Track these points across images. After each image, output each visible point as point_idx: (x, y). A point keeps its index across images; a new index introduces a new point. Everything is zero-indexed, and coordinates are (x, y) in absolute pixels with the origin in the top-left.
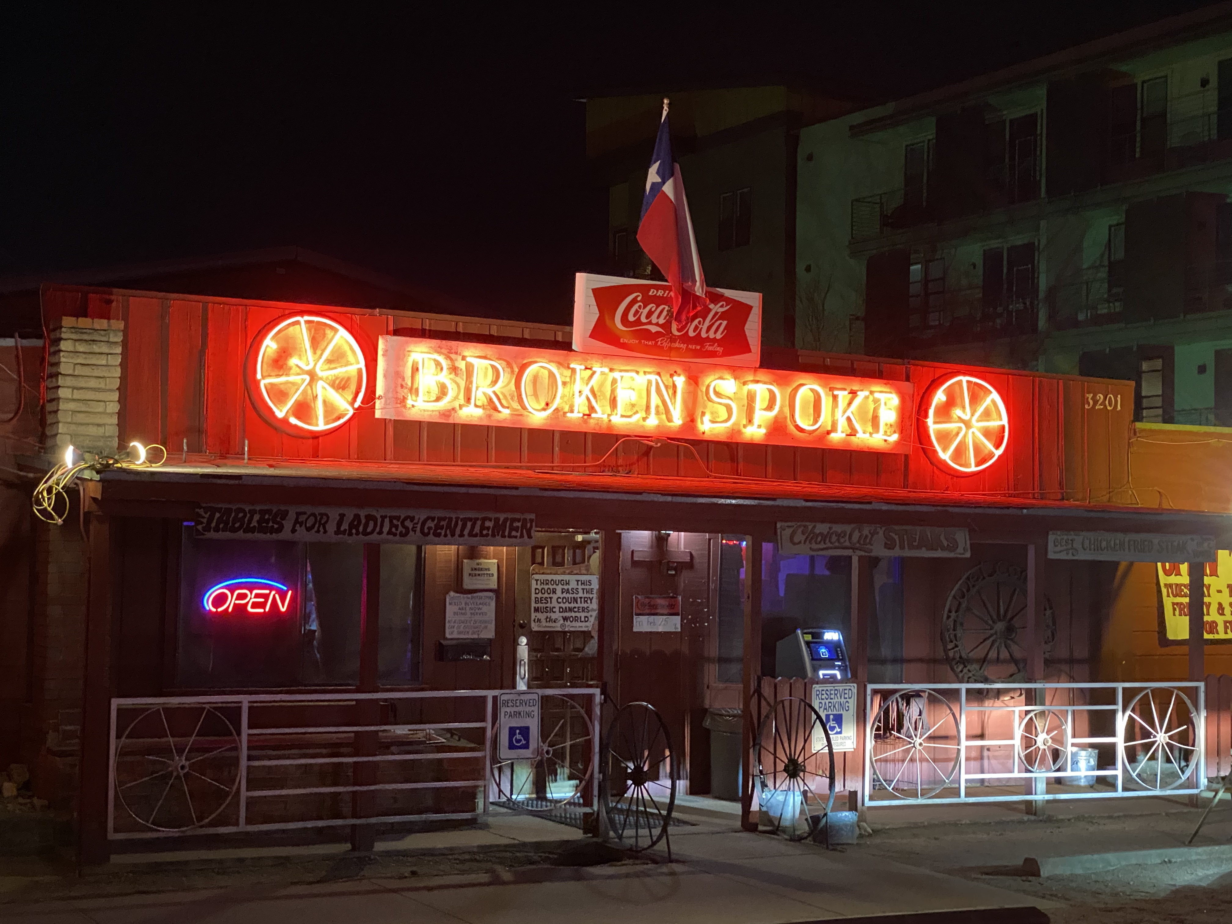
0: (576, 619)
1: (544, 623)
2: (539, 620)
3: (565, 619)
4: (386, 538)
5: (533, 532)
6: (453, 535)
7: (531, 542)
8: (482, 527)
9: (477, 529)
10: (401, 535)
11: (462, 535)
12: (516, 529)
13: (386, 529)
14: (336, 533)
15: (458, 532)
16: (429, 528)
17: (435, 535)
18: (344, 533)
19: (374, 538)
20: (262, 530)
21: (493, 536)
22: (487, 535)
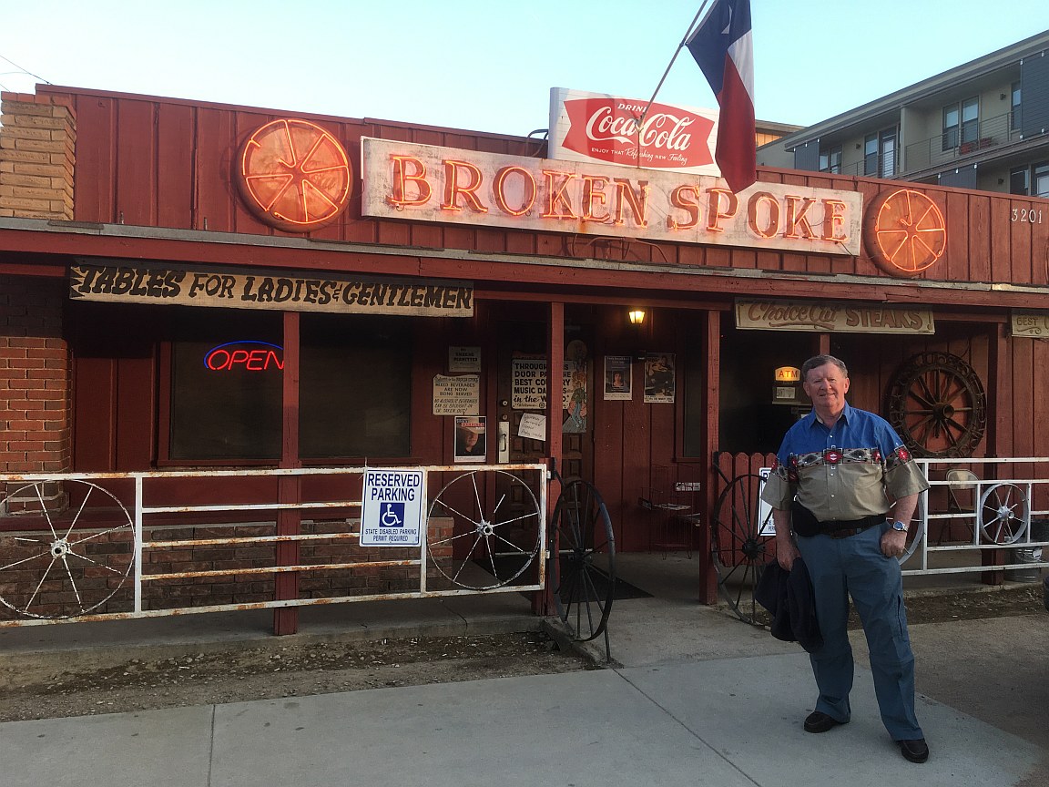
4: (303, 305)
5: (471, 303)
6: (381, 303)
7: (469, 313)
8: (414, 296)
9: (408, 298)
10: (321, 302)
11: (390, 303)
12: (453, 299)
13: (303, 295)
14: (244, 298)
15: (386, 300)
16: (354, 296)
17: (360, 302)
18: (253, 298)
19: (289, 305)
20: (152, 292)
21: (426, 305)
22: (420, 304)
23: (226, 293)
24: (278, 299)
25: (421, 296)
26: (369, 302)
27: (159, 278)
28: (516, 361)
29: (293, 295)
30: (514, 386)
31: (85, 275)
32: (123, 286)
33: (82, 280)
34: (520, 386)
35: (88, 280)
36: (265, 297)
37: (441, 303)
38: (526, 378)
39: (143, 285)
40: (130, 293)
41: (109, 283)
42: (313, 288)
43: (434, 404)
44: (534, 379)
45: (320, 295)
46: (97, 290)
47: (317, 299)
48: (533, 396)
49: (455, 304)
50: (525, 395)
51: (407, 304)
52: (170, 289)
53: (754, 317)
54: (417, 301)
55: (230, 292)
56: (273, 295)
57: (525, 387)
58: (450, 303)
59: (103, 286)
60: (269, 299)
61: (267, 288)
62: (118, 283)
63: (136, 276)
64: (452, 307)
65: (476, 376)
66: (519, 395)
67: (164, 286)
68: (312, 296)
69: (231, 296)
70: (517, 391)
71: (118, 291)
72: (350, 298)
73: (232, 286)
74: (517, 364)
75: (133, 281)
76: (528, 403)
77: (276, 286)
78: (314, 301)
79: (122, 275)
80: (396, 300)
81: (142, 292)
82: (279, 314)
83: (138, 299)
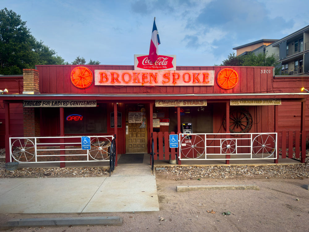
0: (138, 121)
1: (131, 121)
2: (130, 121)
3: (136, 121)
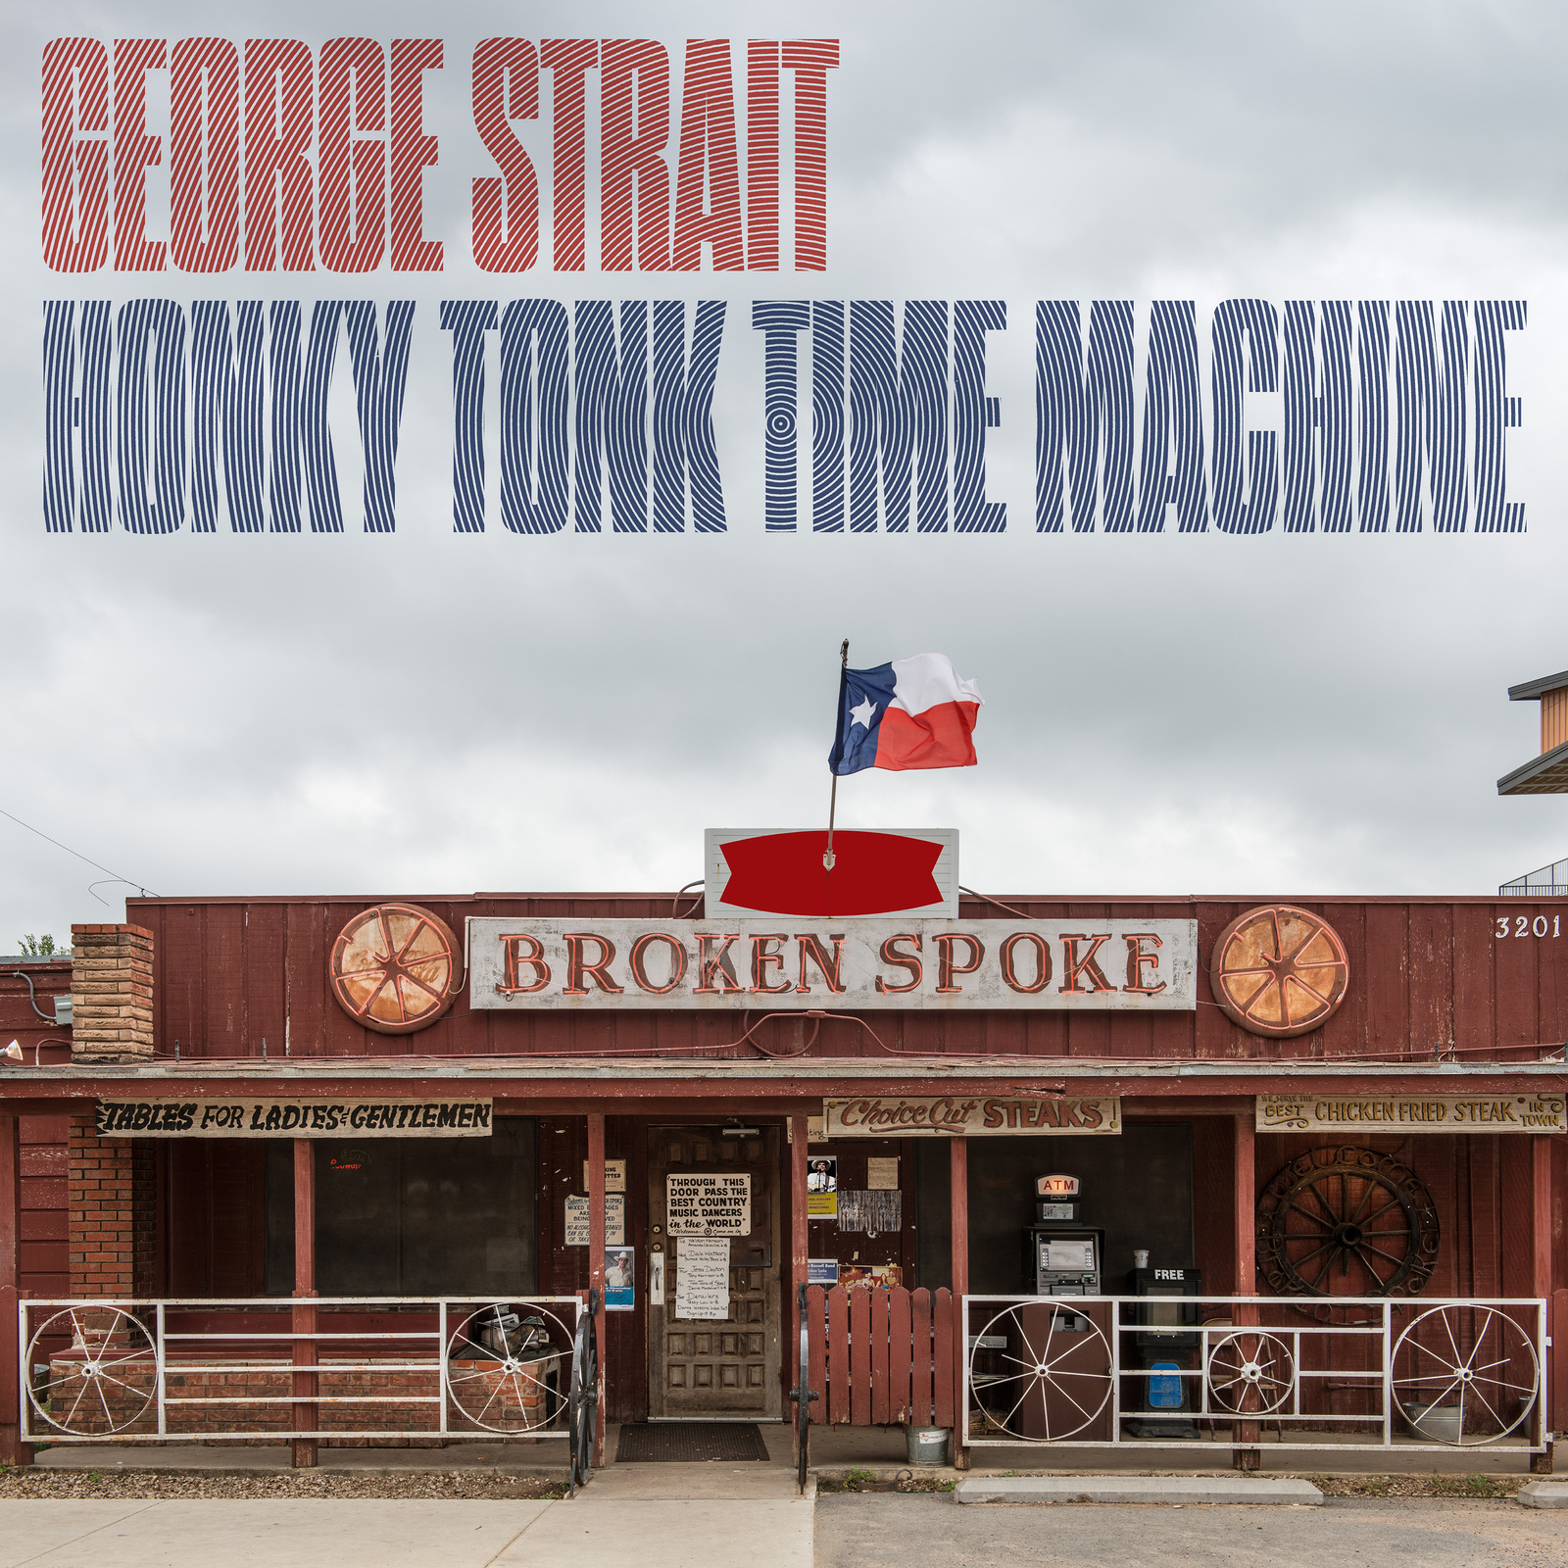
0: (724, 1223)
1: (683, 1228)
2: (677, 1225)
3: (711, 1223)
4: (311, 1132)
5: (489, 1121)
6: (390, 1125)
7: (488, 1131)
8: (426, 1116)
9: (420, 1119)
10: (328, 1127)
11: (401, 1125)
12: (469, 1117)
13: (310, 1121)
14: (252, 1127)
15: (396, 1122)
16: (362, 1119)
17: (370, 1126)
18: (261, 1126)
19: (297, 1132)
20: (168, 1126)
21: (440, 1125)
22: (432, 1125)
23: (235, 1123)
24: (286, 1127)
25: (434, 1117)
26: (378, 1125)
27: (173, 1112)
28: (672, 1176)
29: (300, 1122)
30: (669, 1207)
31: (108, 1113)
32: (141, 1121)
33: (106, 1118)
34: (677, 1208)
35: (111, 1117)
36: (273, 1125)
37: (456, 1122)
38: (685, 1197)
39: (159, 1119)
40: (149, 1128)
41: (129, 1120)
42: (320, 1113)
43: (567, 1231)
44: (697, 1198)
45: (327, 1120)
46: (119, 1127)
47: (324, 1124)
48: (695, 1220)
49: (471, 1123)
50: (684, 1219)
51: (419, 1125)
52: (184, 1122)
53: (849, 1121)
54: (429, 1121)
55: (239, 1122)
56: (281, 1122)
57: (684, 1208)
58: (465, 1121)
59: (124, 1123)
60: (277, 1127)
61: (274, 1116)
62: (137, 1120)
63: (153, 1111)
64: (468, 1126)
65: (620, 1197)
66: (677, 1219)
67: (178, 1120)
68: (319, 1122)
69: (240, 1126)
70: (673, 1213)
71: (137, 1127)
72: (358, 1122)
73: (241, 1116)
74: (673, 1180)
75: (150, 1116)
76: (688, 1229)
77: (283, 1114)
78: (321, 1127)
79: (140, 1111)
80: (407, 1122)
81: (158, 1126)
82: (291, 1141)
83: (155, 1133)
